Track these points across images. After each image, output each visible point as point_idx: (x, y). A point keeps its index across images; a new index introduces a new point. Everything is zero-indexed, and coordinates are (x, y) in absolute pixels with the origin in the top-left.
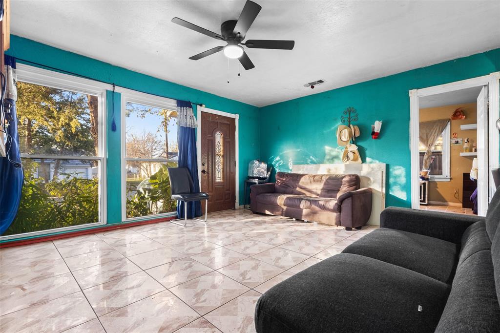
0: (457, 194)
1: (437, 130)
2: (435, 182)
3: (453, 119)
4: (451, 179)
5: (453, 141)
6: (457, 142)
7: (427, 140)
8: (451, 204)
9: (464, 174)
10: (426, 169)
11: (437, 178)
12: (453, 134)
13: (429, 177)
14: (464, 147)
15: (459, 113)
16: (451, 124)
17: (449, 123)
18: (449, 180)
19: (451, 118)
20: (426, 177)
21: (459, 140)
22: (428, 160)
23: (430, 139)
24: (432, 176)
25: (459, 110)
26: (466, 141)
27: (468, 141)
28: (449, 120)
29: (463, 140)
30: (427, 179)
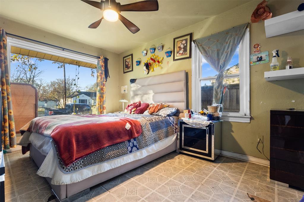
0: (261, 145)
1: (231, 43)
2: (230, 122)
3: (253, 21)
4: (251, 118)
5: (254, 58)
6: (260, 59)
7: (219, 59)
8: (252, 159)
9: (272, 112)
10: (217, 103)
11: (232, 117)
12: (254, 47)
13: (220, 114)
14: (272, 64)
15: (262, 10)
16: (250, 31)
17: (248, 29)
18: (248, 121)
19: (250, 21)
20: (216, 115)
21: (264, 55)
22: (219, 89)
23: (222, 56)
24: (225, 114)
25: (264, 5)
26: (274, 55)
27: (277, 54)
28: (248, 25)
29: (270, 55)
30: (218, 118)
